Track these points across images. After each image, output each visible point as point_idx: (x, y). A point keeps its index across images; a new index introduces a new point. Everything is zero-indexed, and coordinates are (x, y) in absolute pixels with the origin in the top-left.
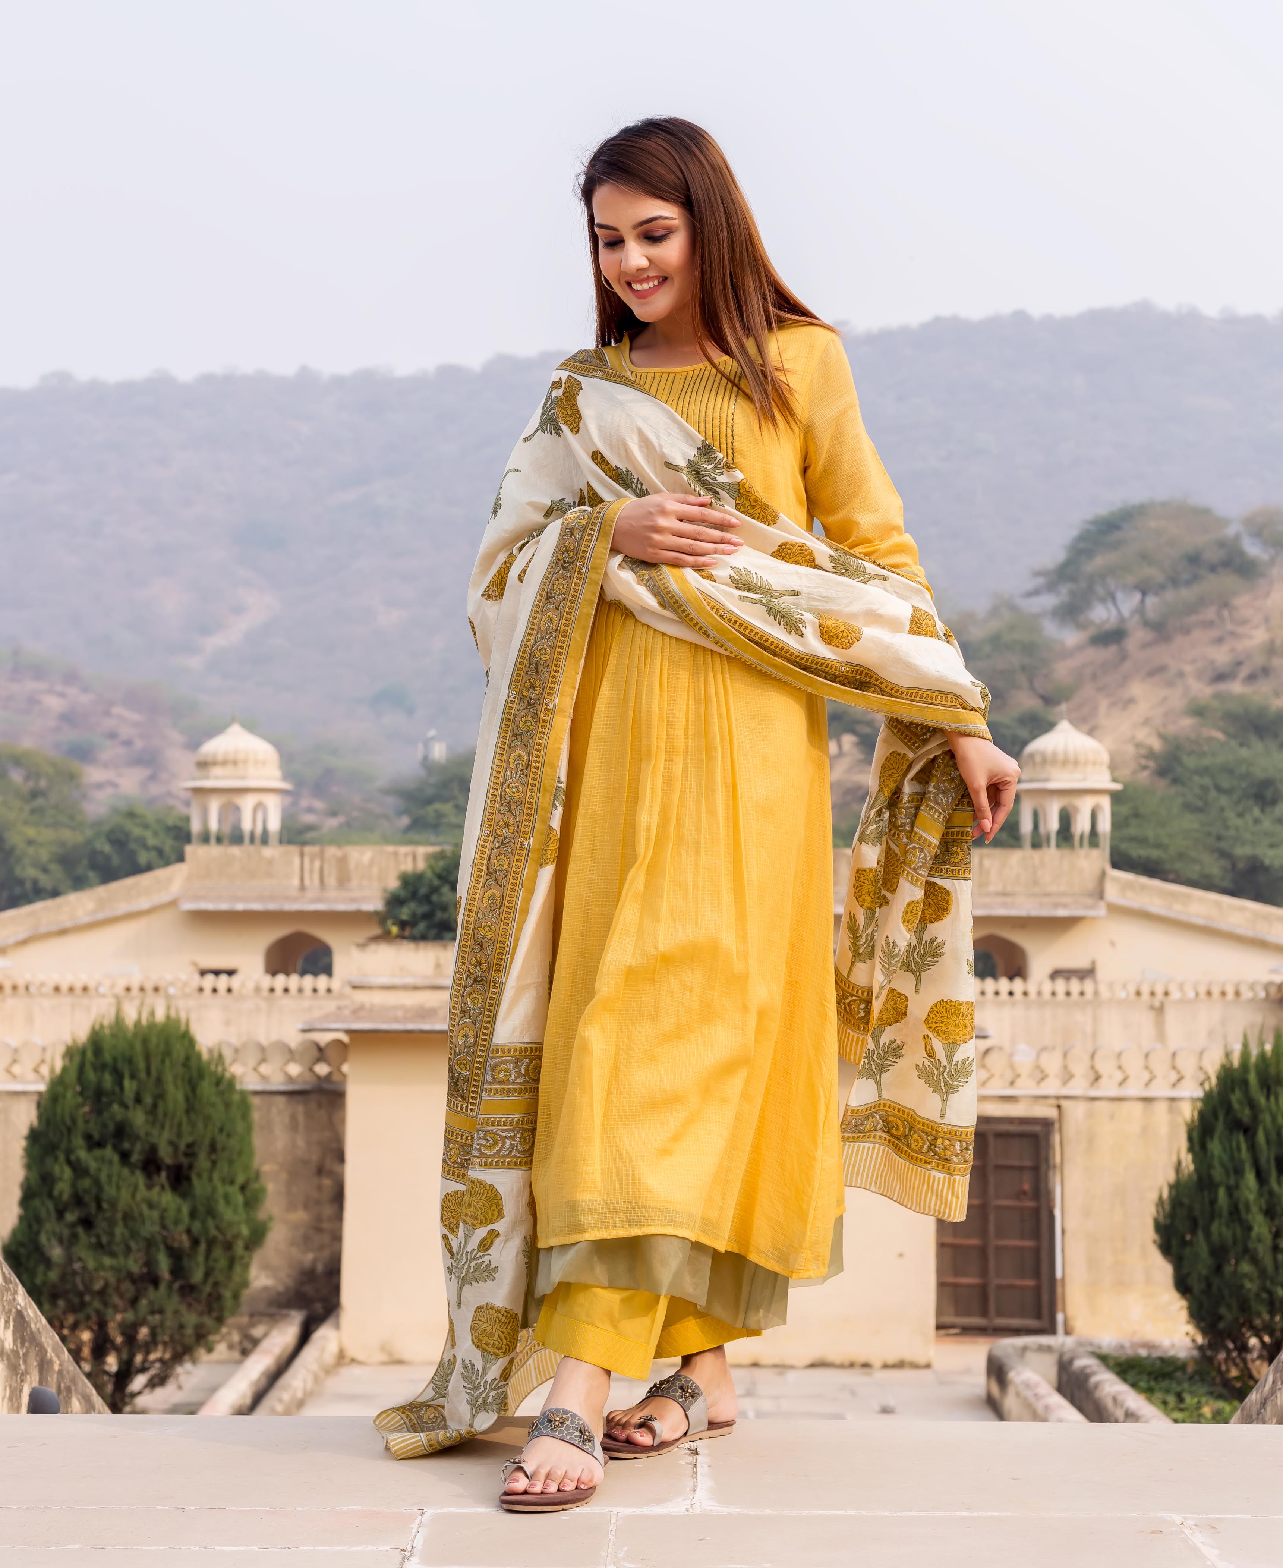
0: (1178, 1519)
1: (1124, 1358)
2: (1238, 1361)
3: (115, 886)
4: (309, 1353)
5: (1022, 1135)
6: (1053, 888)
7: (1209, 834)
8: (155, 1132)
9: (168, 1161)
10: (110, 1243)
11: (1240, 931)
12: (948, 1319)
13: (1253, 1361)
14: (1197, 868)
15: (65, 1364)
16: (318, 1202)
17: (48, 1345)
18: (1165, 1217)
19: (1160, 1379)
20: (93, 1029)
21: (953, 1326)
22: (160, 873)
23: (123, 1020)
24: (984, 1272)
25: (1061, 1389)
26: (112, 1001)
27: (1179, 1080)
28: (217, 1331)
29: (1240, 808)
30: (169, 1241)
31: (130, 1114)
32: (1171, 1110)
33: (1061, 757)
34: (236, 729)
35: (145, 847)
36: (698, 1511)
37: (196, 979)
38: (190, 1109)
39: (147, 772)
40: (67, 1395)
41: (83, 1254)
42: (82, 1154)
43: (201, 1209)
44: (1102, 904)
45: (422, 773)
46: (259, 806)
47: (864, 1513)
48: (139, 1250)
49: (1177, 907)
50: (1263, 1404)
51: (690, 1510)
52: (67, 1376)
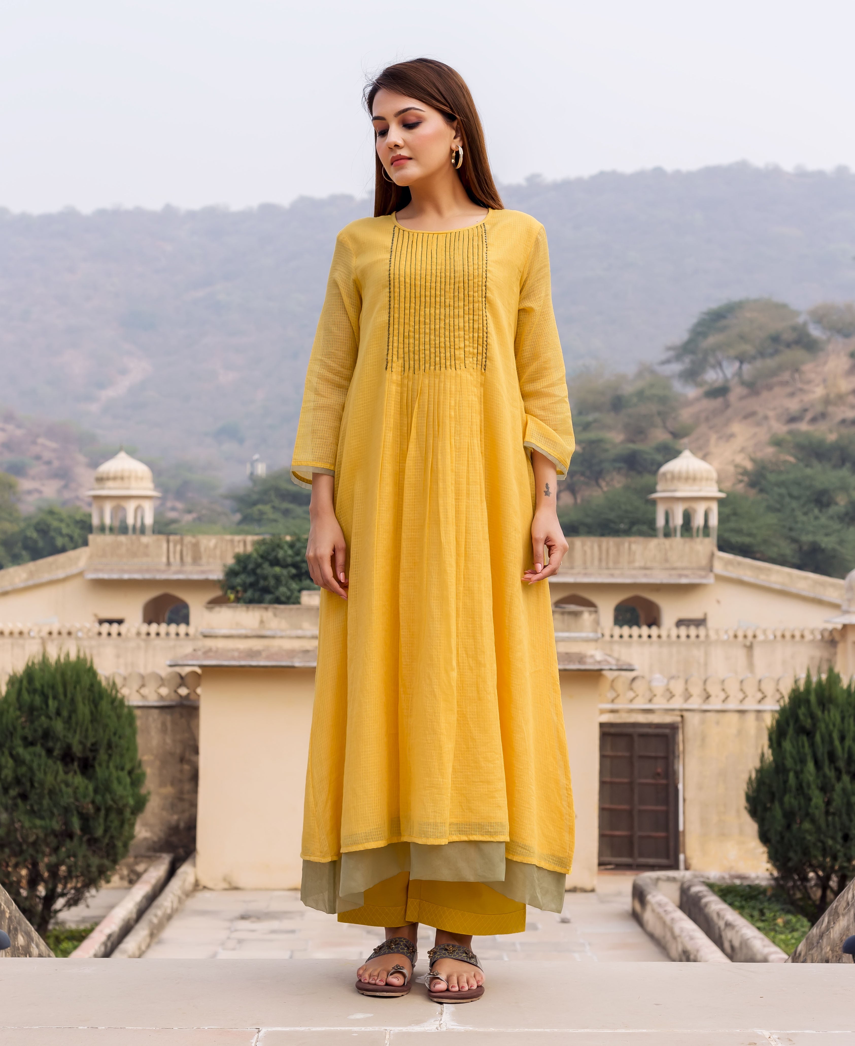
0: (766, 1033)
1: (724, 886)
2: (801, 887)
3: (41, 562)
4: (175, 885)
5: (657, 736)
6: (679, 564)
7: (784, 527)
8: (70, 735)
9: (79, 754)
10: (39, 810)
11: (804, 593)
12: (607, 859)
13: (812, 888)
14: (776, 549)
15: (14, 912)
16: (181, 781)
17: (2, 901)
18: (753, 792)
19: (749, 900)
20: (27, 665)
21: (609, 864)
22: (72, 554)
23: (48, 659)
24: (631, 828)
25: (682, 907)
26: (38, 641)
27: (763, 699)
28: (113, 869)
29: (805, 509)
30: (80, 809)
31: (53, 723)
32: (758, 718)
33: (684, 475)
34: (122, 455)
35: (61, 534)
36: (444, 1029)
37: (96, 627)
38: (94, 720)
39: (62, 483)
40: (15, 933)
41: (22, 818)
42: (20, 750)
43: (101, 786)
44: (712, 575)
45: (250, 484)
46: (137, 508)
47: (556, 1030)
48: (59, 815)
49: (762, 577)
50: (821, 936)
51: (439, 1028)
52: (15, 920)
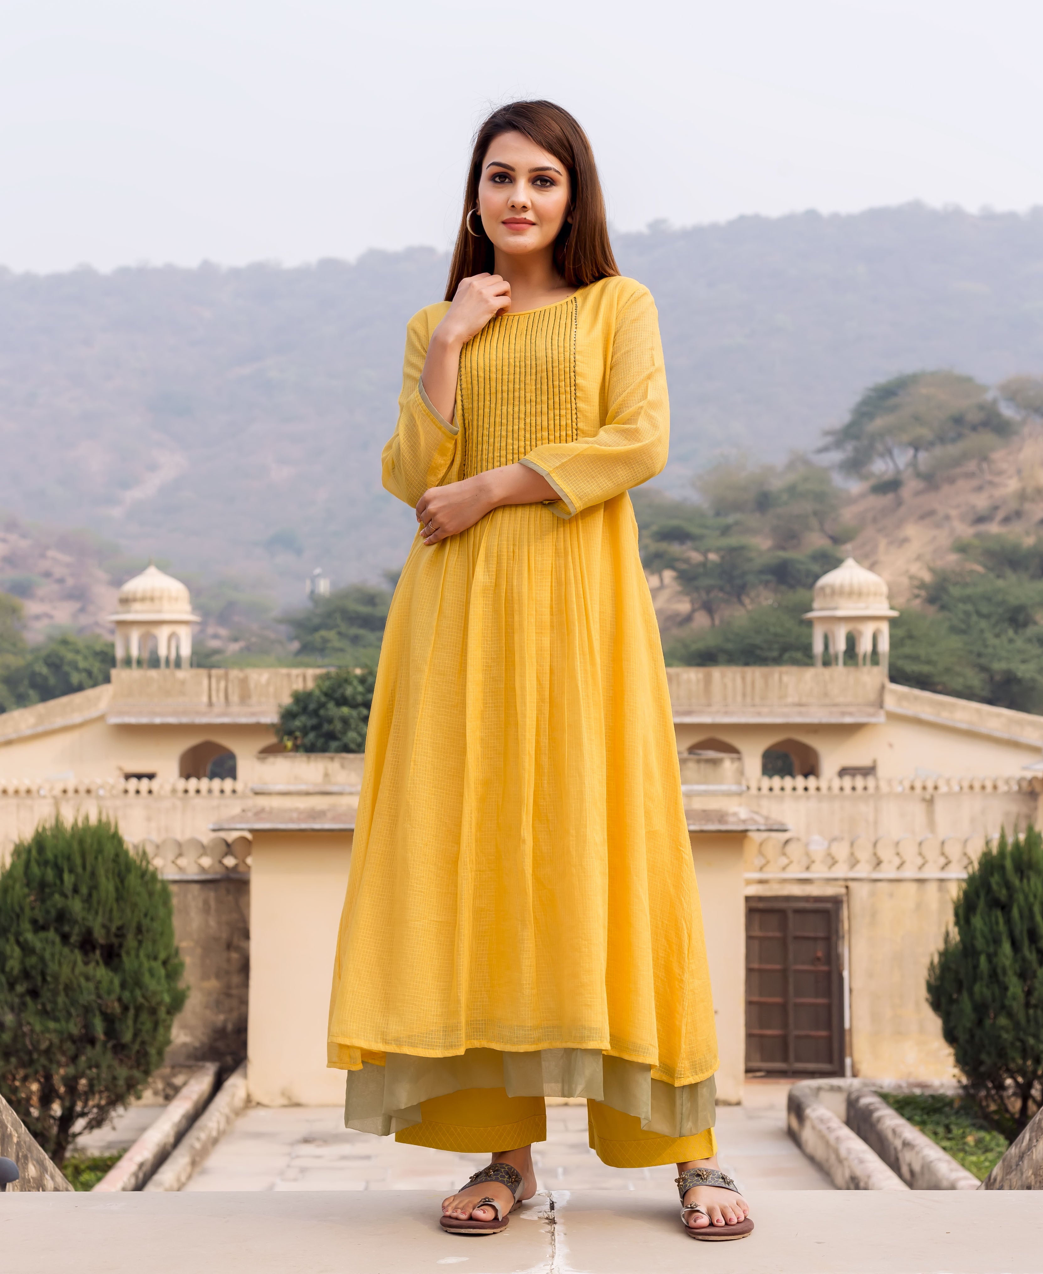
1: (901, 1096)
2: (996, 1097)
3: (52, 704)
4: (222, 1101)
5: (816, 911)
6: (841, 700)
7: (971, 652)
8: (90, 917)
9: (102, 941)
10: (53, 1010)
11: (997, 734)
12: (755, 1064)
13: (1009, 1097)
14: (961, 680)
15: (23, 1136)
16: (228, 973)
17: (8, 1122)
18: (935, 980)
19: (931, 1114)
20: (37, 831)
21: (759, 1070)
22: (90, 693)
24: (785, 1026)
25: (849, 1123)
26: (51, 801)
27: (946, 865)
28: (145, 1082)
29: (997, 630)
30: (103, 1008)
31: (69, 902)
32: (940, 889)
33: (847, 589)
34: (152, 571)
35: (77, 669)
37: (122, 783)
38: (119, 898)
39: (77, 606)
40: (25, 1162)
41: (31, 1020)
42: (29, 936)
43: (129, 980)
44: (882, 713)
45: (310, 605)
46: (171, 636)
48: (78, 1016)
49: (945, 714)
50: (1021, 1157)
52: (25, 1146)
